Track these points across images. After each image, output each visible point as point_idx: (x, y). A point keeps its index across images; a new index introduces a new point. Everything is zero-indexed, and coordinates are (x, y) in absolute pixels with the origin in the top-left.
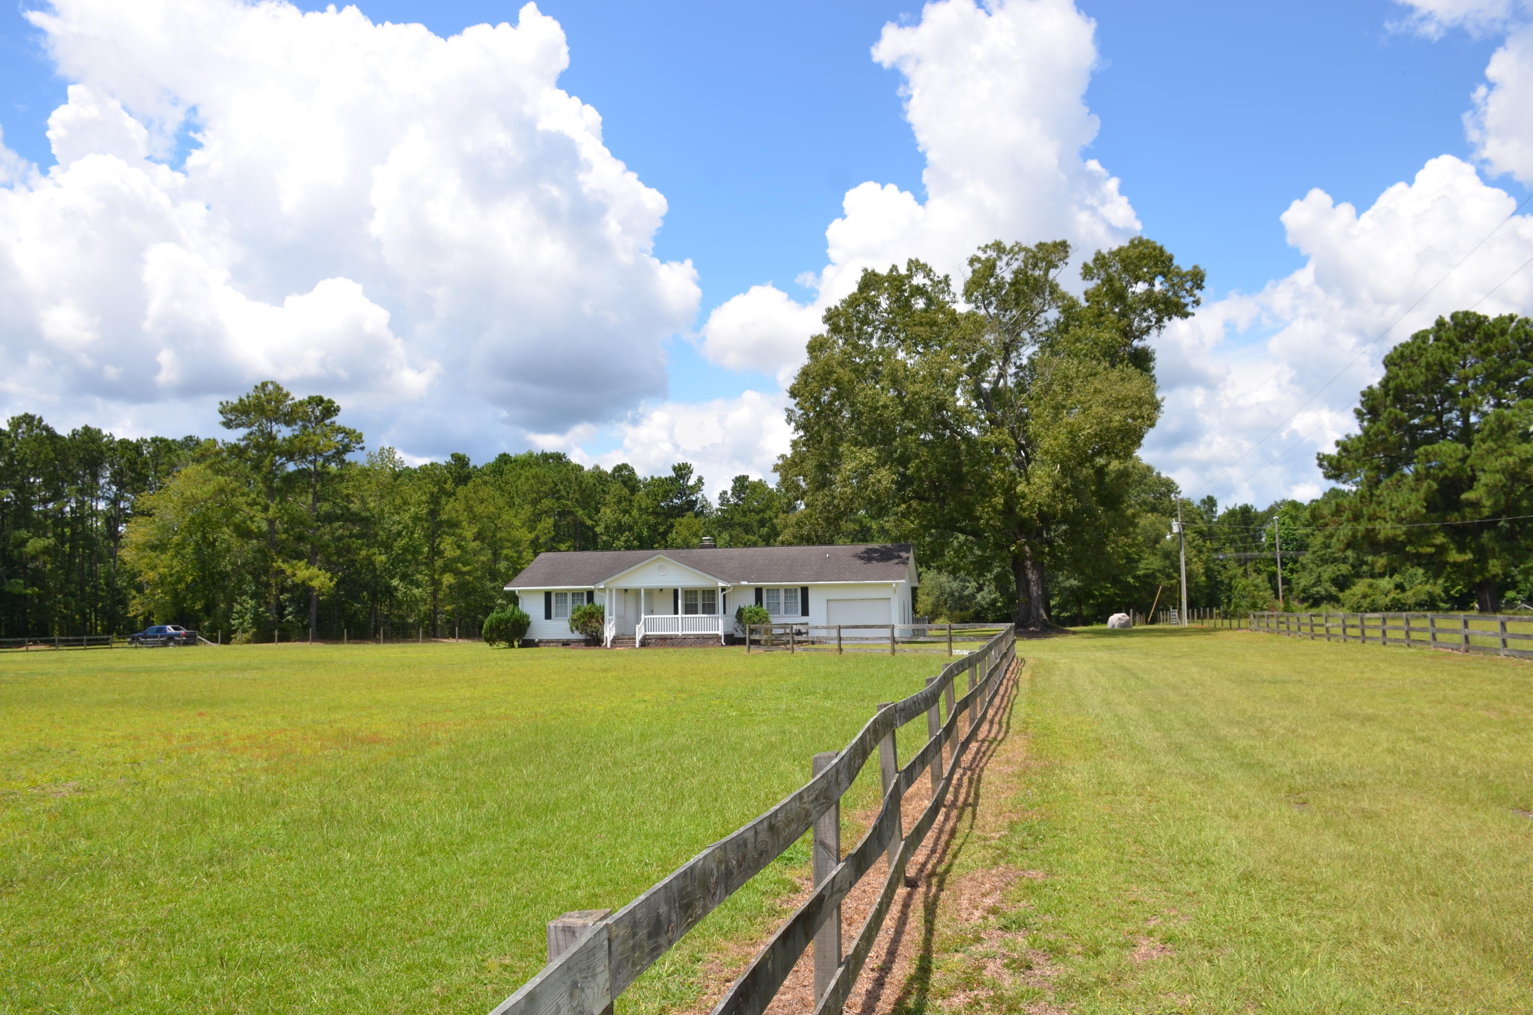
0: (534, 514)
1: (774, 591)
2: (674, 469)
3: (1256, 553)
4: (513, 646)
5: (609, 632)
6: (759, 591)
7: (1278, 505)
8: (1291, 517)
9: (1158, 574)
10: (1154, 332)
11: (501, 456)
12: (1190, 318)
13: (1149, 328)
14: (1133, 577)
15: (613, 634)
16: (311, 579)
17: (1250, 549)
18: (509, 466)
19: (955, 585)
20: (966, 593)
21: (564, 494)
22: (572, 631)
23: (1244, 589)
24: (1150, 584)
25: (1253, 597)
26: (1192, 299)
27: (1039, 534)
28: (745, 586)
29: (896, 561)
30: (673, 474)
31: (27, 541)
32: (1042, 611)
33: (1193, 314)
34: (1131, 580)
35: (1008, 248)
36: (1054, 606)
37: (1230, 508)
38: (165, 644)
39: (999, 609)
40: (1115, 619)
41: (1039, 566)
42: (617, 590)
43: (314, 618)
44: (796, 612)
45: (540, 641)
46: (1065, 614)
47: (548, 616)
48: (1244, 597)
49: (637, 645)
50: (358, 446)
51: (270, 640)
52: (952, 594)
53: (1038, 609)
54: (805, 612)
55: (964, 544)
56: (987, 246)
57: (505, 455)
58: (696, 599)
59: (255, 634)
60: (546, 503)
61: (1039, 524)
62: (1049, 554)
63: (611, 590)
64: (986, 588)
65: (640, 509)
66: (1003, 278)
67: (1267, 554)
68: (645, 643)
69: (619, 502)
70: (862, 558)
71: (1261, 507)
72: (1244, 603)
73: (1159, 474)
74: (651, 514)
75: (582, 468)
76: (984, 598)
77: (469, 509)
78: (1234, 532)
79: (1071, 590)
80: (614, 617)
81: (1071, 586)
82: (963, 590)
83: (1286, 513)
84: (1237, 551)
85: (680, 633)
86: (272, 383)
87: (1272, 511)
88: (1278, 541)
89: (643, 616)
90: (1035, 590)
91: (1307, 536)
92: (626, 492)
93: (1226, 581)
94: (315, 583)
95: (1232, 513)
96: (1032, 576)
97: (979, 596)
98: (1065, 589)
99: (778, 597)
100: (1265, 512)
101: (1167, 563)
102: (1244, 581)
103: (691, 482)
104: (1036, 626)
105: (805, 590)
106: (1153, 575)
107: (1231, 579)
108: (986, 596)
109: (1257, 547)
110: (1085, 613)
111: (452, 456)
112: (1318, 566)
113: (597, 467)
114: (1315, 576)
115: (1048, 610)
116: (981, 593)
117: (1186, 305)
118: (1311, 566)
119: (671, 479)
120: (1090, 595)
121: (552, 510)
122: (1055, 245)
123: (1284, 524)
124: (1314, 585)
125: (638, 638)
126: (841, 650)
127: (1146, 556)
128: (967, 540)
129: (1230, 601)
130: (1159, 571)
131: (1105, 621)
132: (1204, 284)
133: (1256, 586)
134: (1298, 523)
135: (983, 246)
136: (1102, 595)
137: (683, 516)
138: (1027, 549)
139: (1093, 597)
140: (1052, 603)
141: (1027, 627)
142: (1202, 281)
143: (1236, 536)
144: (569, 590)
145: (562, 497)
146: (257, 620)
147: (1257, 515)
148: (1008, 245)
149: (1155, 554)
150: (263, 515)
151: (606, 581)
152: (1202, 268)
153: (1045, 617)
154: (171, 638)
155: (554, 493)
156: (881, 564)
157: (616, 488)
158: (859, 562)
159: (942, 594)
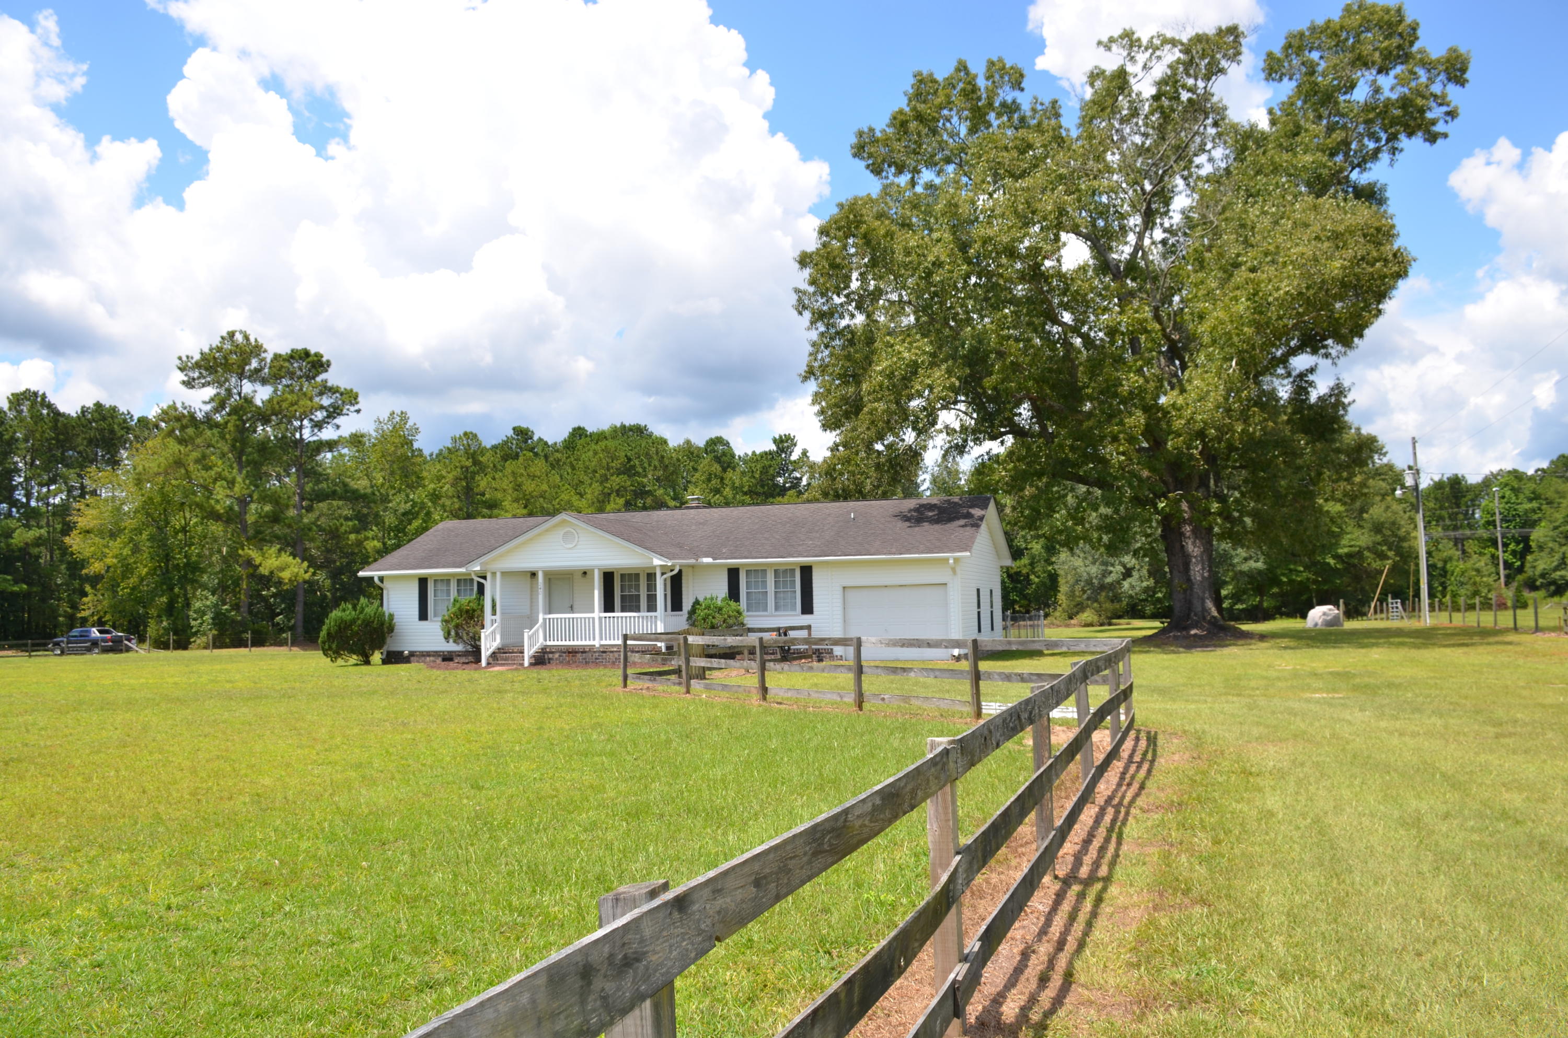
0: (603, 493)
1: (757, 573)
2: (775, 441)
3: (1468, 532)
4: (367, 662)
5: (489, 642)
6: (733, 574)
7: (1494, 476)
8: (1513, 489)
9: (1366, 553)
10: (1385, 157)
11: (574, 429)
12: (1440, 141)
13: (1377, 151)
14: (1334, 557)
15: (497, 643)
16: (282, 569)
17: (1461, 527)
18: (583, 441)
19: (1094, 570)
20: (1109, 580)
21: (640, 470)
22: (447, 638)
23: (1463, 573)
24: (1354, 566)
25: (1475, 583)
26: (1444, 109)
27: (1204, 483)
28: (708, 566)
29: (962, 522)
30: (773, 448)
31: (14, 531)
32: (1210, 604)
33: (1445, 136)
34: (1332, 562)
35: (1144, 42)
36: (1226, 597)
37: (1437, 478)
38: (89, 650)
39: (1159, 600)
40: (1318, 614)
41: (1204, 534)
42: (504, 574)
43: (300, 616)
44: (794, 608)
45: (412, 654)
46: (1239, 606)
47: (423, 616)
48: (1462, 584)
49: (526, 664)
50: (352, 408)
51: (239, 643)
52: (1089, 582)
53: (1203, 602)
54: (807, 608)
55: (1084, 500)
56: (1112, 40)
57: (579, 428)
58: (637, 587)
59: (215, 638)
60: (616, 481)
61: (1203, 465)
62: (1220, 514)
63: (494, 574)
64: (1135, 574)
65: (734, 488)
66: (1139, 94)
67: (1482, 533)
68: (542, 659)
69: (709, 480)
70: (906, 519)
71: (1473, 478)
72: (1462, 591)
73: (1358, 429)
74: (745, 494)
75: (665, 442)
76: (1132, 587)
77: (518, 487)
78: (1441, 508)
79: (1251, 576)
80: (498, 617)
81: (1251, 570)
82: (1104, 576)
83: (1506, 485)
84: (1446, 528)
85: (597, 643)
86: (241, 332)
87: (1487, 483)
88: (1498, 518)
89: (541, 617)
90: (1198, 572)
91: (1534, 511)
92: (717, 468)
93: (1440, 565)
94: (286, 575)
95: (1439, 486)
96: (1193, 548)
97: (1126, 584)
98: (1242, 573)
99: (764, 583)
100: (1478, 485)
101: (1379, 538)
102: (1462, 565)
103: (794, 456)
104: (1201, 628)
105: (806, 571)
106: (1359, 554)
107: (1445, 562)
108: (1134, 585)
109: (1470, 526)
110: (1265, 604)
111: (514, 429)
112: (1561, 545)
113: (688, 442)
114: (1557, 556)
115: (1218, 601)
116: (1129, 580)
117: (1434, 122)
118: (1551, 545)
119: (771, 453)
120: (1275, 581)
121: (625, 488)
122: (1220, 32)
123: (1503, 497)
124: (1556, 569)
125: (529, 652)
126: (764, 690)
127: (1349, 529)
128: (1089, 493)
129: (1445, 588)
130: (1368, 548)
131: (1304, 616)
132: (1467, 76)
133: (1478, 571)
134: (1521, 496)
135: (1105, 39)
136: (1291, 582)
137: (783, 496)
138: (1184, 506)
139: (1279, 583)
140: (1224, 592)
141: (1187, 628)
142: (1463, 70)
143: (1444, 513)
144: (453, 575)
145: (638, 474)
146: (220, 620)
147: (1470, 488)
148: (1144, 35)
149: (1360, 527)
150: (228, 492)
151: (483, 559)
152: (1462, 50)
153: (1215, 613)
154: (95, 643)
155: (628, 470)
156: (937, 527)
157: (706, 463)
158: (901, 525)
159: (1077, 581)
